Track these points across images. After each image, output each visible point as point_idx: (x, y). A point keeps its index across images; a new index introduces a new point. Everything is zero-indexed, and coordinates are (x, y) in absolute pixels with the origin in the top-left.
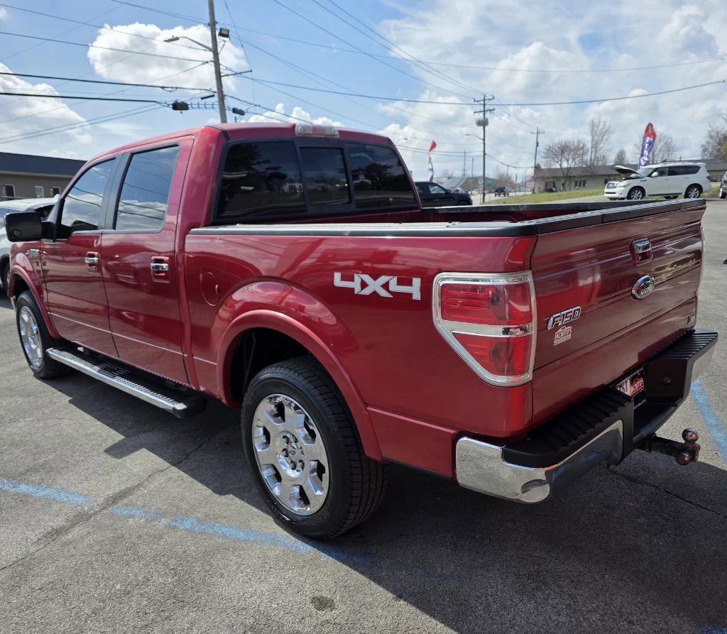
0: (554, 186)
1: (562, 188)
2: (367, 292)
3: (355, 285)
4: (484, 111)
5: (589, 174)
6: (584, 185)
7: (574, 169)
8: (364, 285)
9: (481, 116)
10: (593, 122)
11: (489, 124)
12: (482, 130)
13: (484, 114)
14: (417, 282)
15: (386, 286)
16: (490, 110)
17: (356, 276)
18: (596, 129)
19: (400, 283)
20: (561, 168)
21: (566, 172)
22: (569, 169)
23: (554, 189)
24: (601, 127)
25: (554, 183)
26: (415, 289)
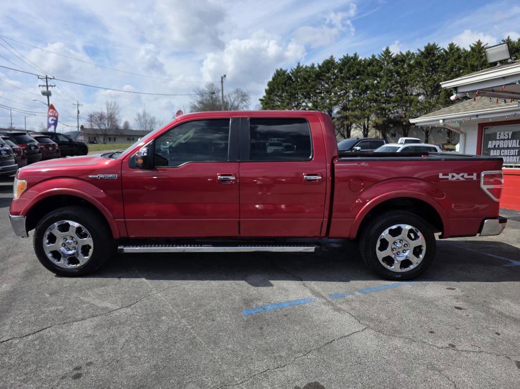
0: (95, 140)
1: (102, 141)
2: (454, 179)
3: (450, 177)
4: (47, 86)
5: (119, 134)
6: (115, 141)
7: (110, 130)
8: (453, 177)
9: (45, 89)
10: (107, 102)
11: (52, 95)
12: (47, 99)
13: (47, 88)
14: (475, 174)
15: (463, 177)
16: (52, 86)
17: (449, 174)
18: (110, 106)
19: (468, 175)
20: (101, 129)
21: (104, 131)
22: (106, 130)
23: (95, 142)
24: (112, 106)
25: (95, 138)
26: (474, 177)
